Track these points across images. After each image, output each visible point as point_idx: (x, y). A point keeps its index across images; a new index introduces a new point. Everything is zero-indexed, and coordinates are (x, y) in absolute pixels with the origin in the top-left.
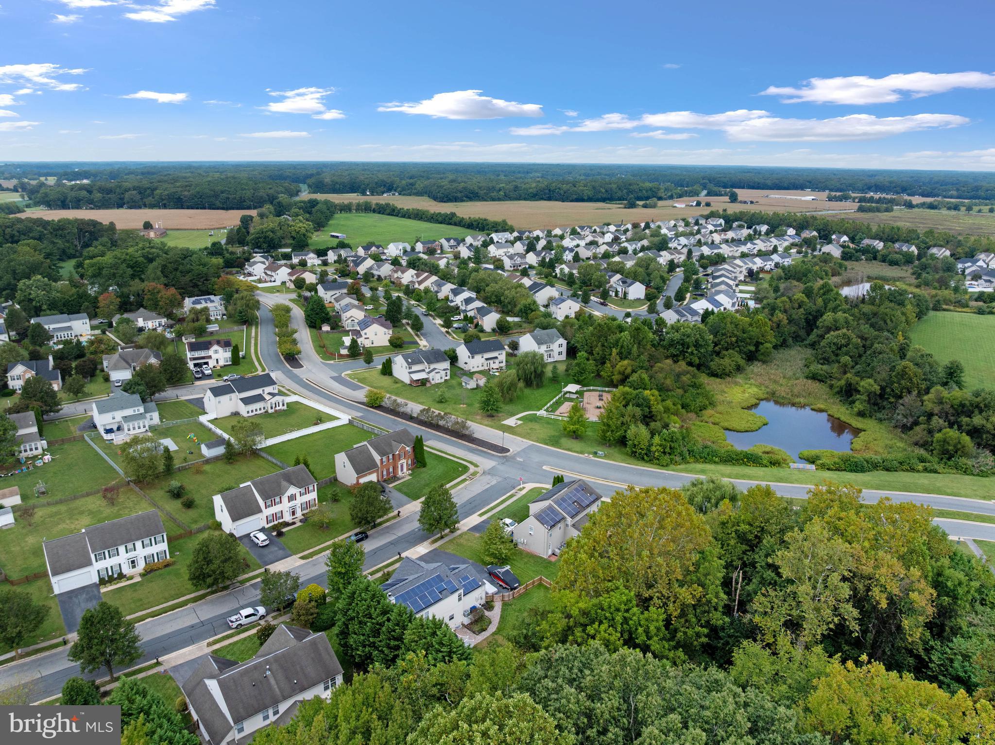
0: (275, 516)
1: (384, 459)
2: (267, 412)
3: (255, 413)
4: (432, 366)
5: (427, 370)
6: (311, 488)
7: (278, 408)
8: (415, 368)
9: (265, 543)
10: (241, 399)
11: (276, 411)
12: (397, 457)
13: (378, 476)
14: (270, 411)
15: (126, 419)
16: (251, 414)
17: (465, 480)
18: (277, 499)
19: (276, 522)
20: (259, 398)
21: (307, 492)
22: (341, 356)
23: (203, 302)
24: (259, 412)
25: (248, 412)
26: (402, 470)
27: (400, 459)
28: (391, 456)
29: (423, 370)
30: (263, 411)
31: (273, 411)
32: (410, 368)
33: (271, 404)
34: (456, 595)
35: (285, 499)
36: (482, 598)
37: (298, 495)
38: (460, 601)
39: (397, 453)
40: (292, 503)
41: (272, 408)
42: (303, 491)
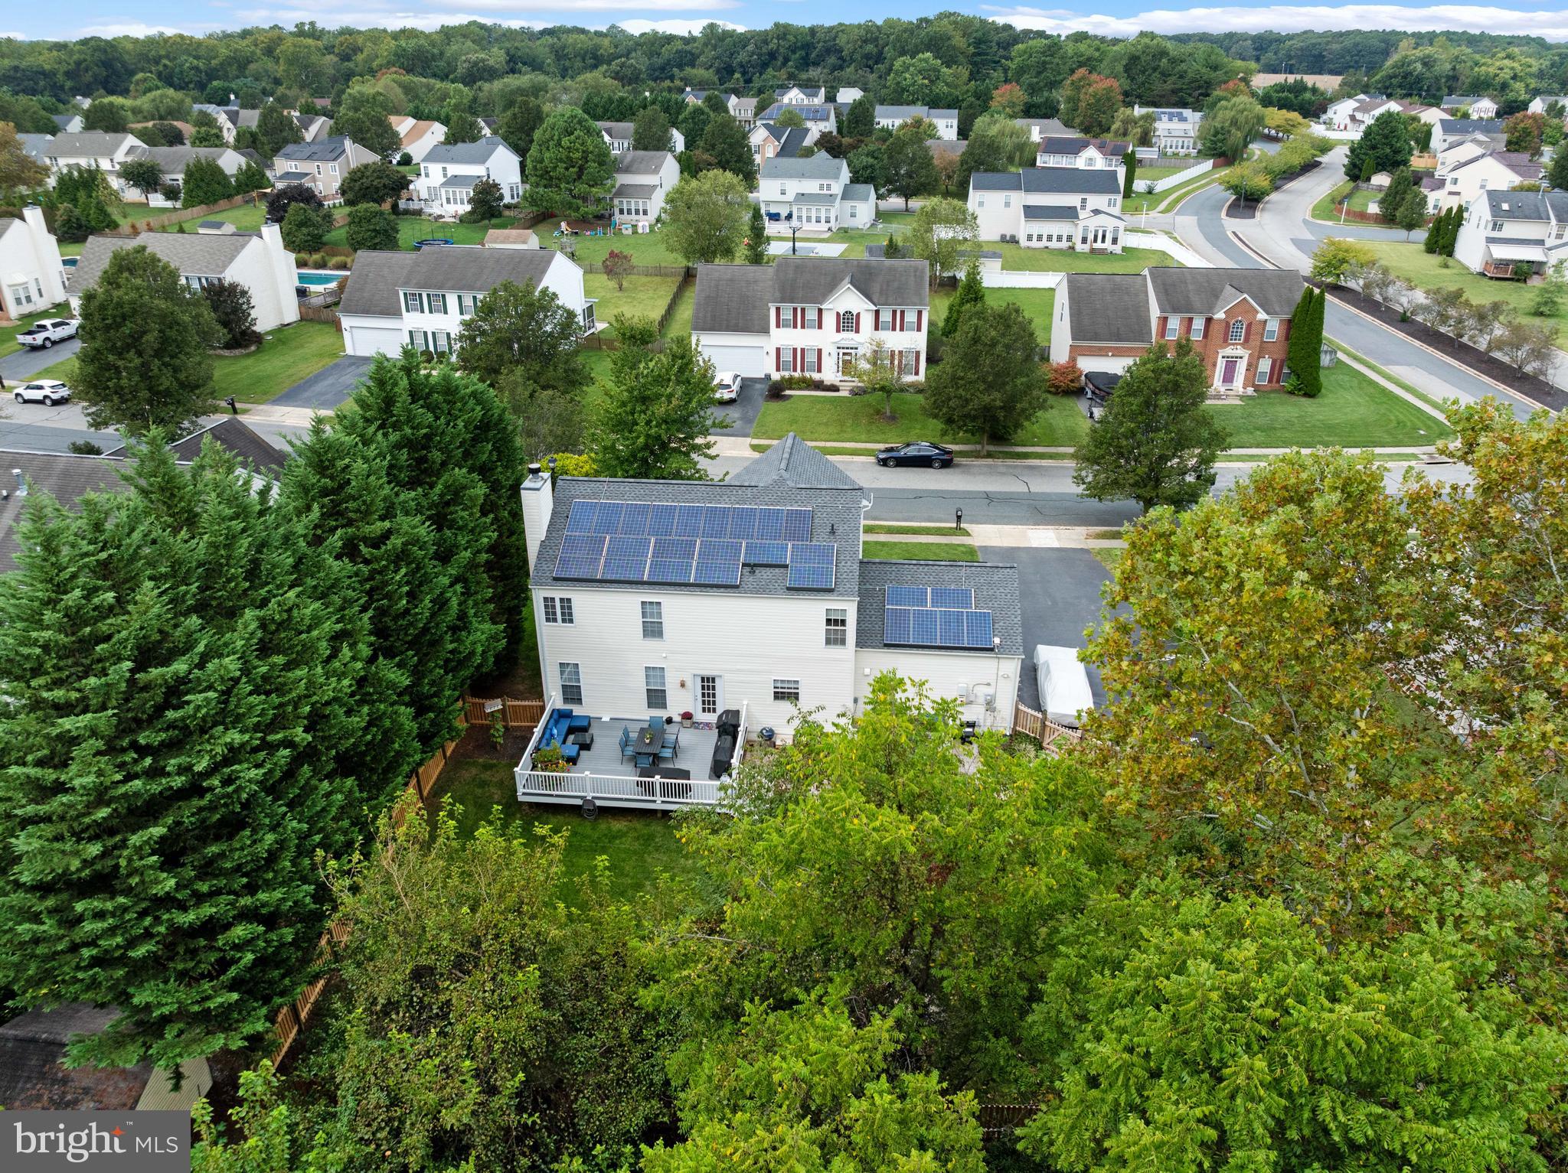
0: (799, 355)
1: (1174, 323)
2: (1072, 248)
3: (1044, 243)
6: (911, 317)
7: (1099, 245)
9: (726, 395)
10: (1027, 208)
11: (1093, 251)
12: (1216, 331)
14: (1080, 247)
15: (802, 197)
16: (1035, 244)
18: (812, 315)
19: (797, 374)
20: (1068, 214)
21: (898, 324)
22: (1362, 217)
23: (1165, 118)
24: (1054, 244)
25: (1030, 238)
26: (1228, 378)
27: (1225, 342)
28: (1199, 324)
30: (1064, 244)
31: (1086, 248)
33: (1086, 229)
34: (812, 612)
35: (830, 320)
36: (990, 706)
37: (867, 321)
38: (836, 651)
39: (1220, 315)
40: (848, 338)
41: (1084, 240)
42: (886, 316)
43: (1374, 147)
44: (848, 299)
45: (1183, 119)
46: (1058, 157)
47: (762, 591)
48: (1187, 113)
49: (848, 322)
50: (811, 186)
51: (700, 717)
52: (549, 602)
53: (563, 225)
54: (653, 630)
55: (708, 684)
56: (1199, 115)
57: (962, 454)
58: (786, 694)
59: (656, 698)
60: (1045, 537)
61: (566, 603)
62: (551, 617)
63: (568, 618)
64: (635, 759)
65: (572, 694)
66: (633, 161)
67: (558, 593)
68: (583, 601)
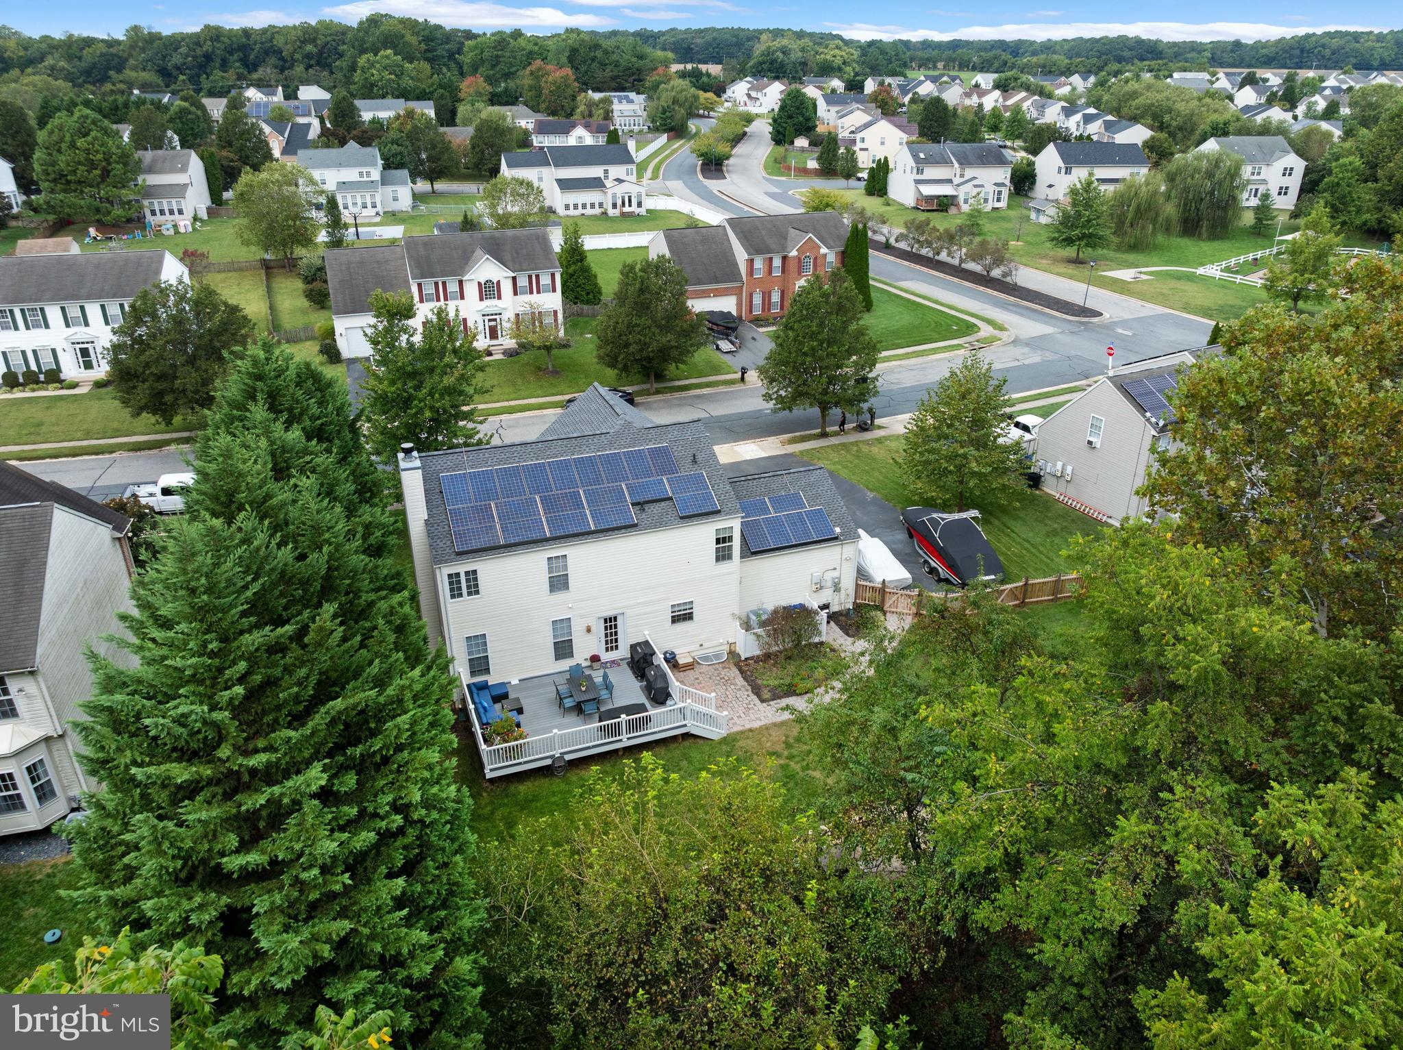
1: (759, 264)
2: (605, 213)
3: (580, 211)
4: (969, 173)
5: (957, 180)
6: (545, 280)
7: (627, 209)
8: (931, 172)
10: (559, 181)
11: (623, 214)
12: (792, 266)
13: (739, 305)
14: (612, 212)
15: (343, 185)
16: (572, 212)
17: (959, 347)
18: (453, 287)
20: (596, 184)
21: (535, 287)
22: (804, 172)
23: (615, 101)
24: (588, 211)
25: (567, 207)
27: (799, 274)
28: (777, 262)
29: (950, 181)
30: (597, 211)
31: (617, 212)
32: (920, 171)
33: (614, 196)
34: (703, 535)
35: (471, 290)
36: (837, 588)
37: (507, 287)
38: (725, 566)
39: (794, 253)
40: (491, 305)
41: (614, 206)
42: (523, 282)
43: (790, 117)
44: (487, 269)
45: (631, 101)
46: (552, 137)
47: (658, 524)
48: (632, 95)
49: (489, 290)
50: (351, 175)
51: (606, 657)
52: (454, 579)
53: (92, 231)
54: (559, 583)
55: (611, 623)
56: (643, 96)
57: (640, 393)
58: (682, 616)
59: (563, 649)
60: (750, 450)
61: (472, 576)
62: (456, 592)
63: (474, 589)
64: (579, 709)
65: (480, 665)
66: (154, 161)
67: (462, 568)
68: (489, 570)
